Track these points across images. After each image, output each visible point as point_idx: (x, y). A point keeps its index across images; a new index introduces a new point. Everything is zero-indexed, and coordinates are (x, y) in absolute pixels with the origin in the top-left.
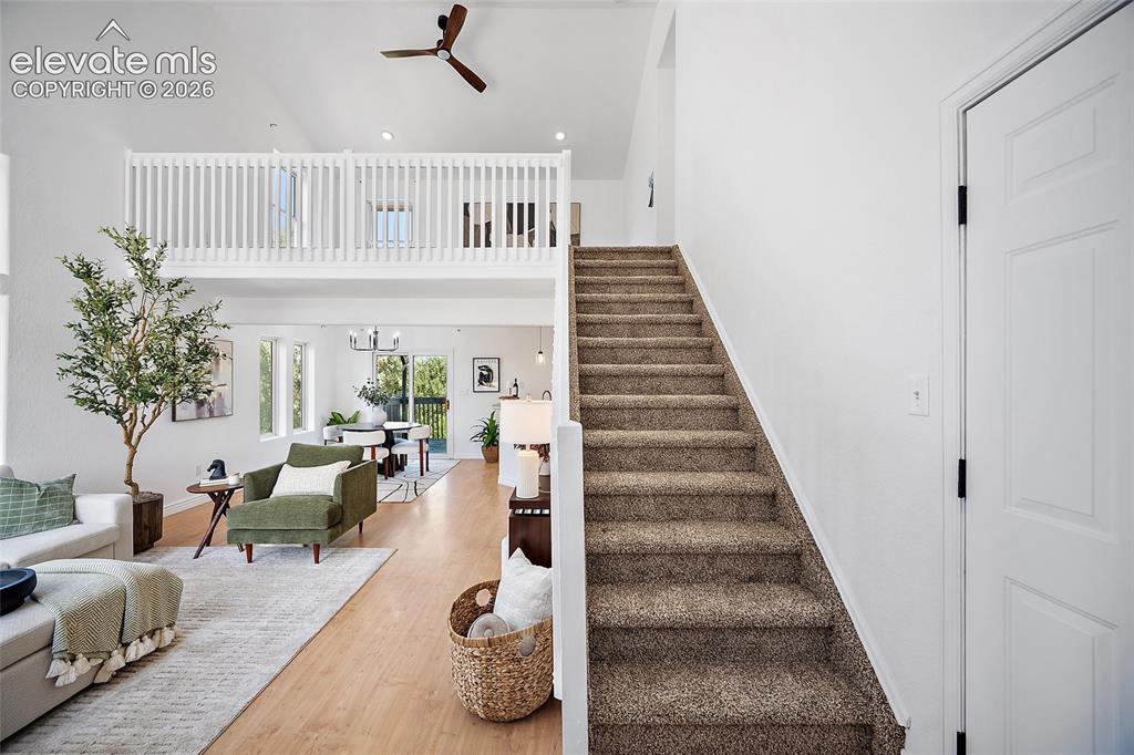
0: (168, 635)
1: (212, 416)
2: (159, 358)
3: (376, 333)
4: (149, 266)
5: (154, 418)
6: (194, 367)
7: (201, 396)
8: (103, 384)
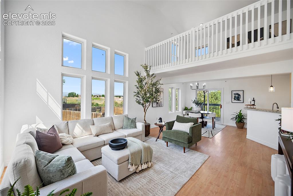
0: (150, 164)
1: (159, 106)
2: (149, 92)
3: (198, 84)
4: (148, 72)
5: (149, 106)
6: (156, 94)
7: (157, 102)
8: (140, 98)
